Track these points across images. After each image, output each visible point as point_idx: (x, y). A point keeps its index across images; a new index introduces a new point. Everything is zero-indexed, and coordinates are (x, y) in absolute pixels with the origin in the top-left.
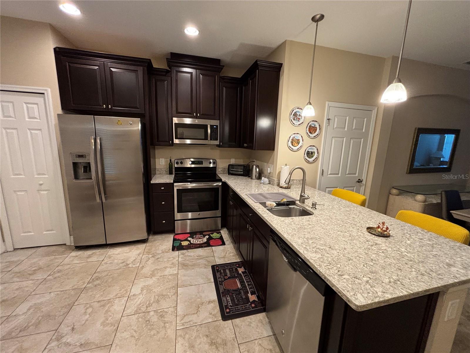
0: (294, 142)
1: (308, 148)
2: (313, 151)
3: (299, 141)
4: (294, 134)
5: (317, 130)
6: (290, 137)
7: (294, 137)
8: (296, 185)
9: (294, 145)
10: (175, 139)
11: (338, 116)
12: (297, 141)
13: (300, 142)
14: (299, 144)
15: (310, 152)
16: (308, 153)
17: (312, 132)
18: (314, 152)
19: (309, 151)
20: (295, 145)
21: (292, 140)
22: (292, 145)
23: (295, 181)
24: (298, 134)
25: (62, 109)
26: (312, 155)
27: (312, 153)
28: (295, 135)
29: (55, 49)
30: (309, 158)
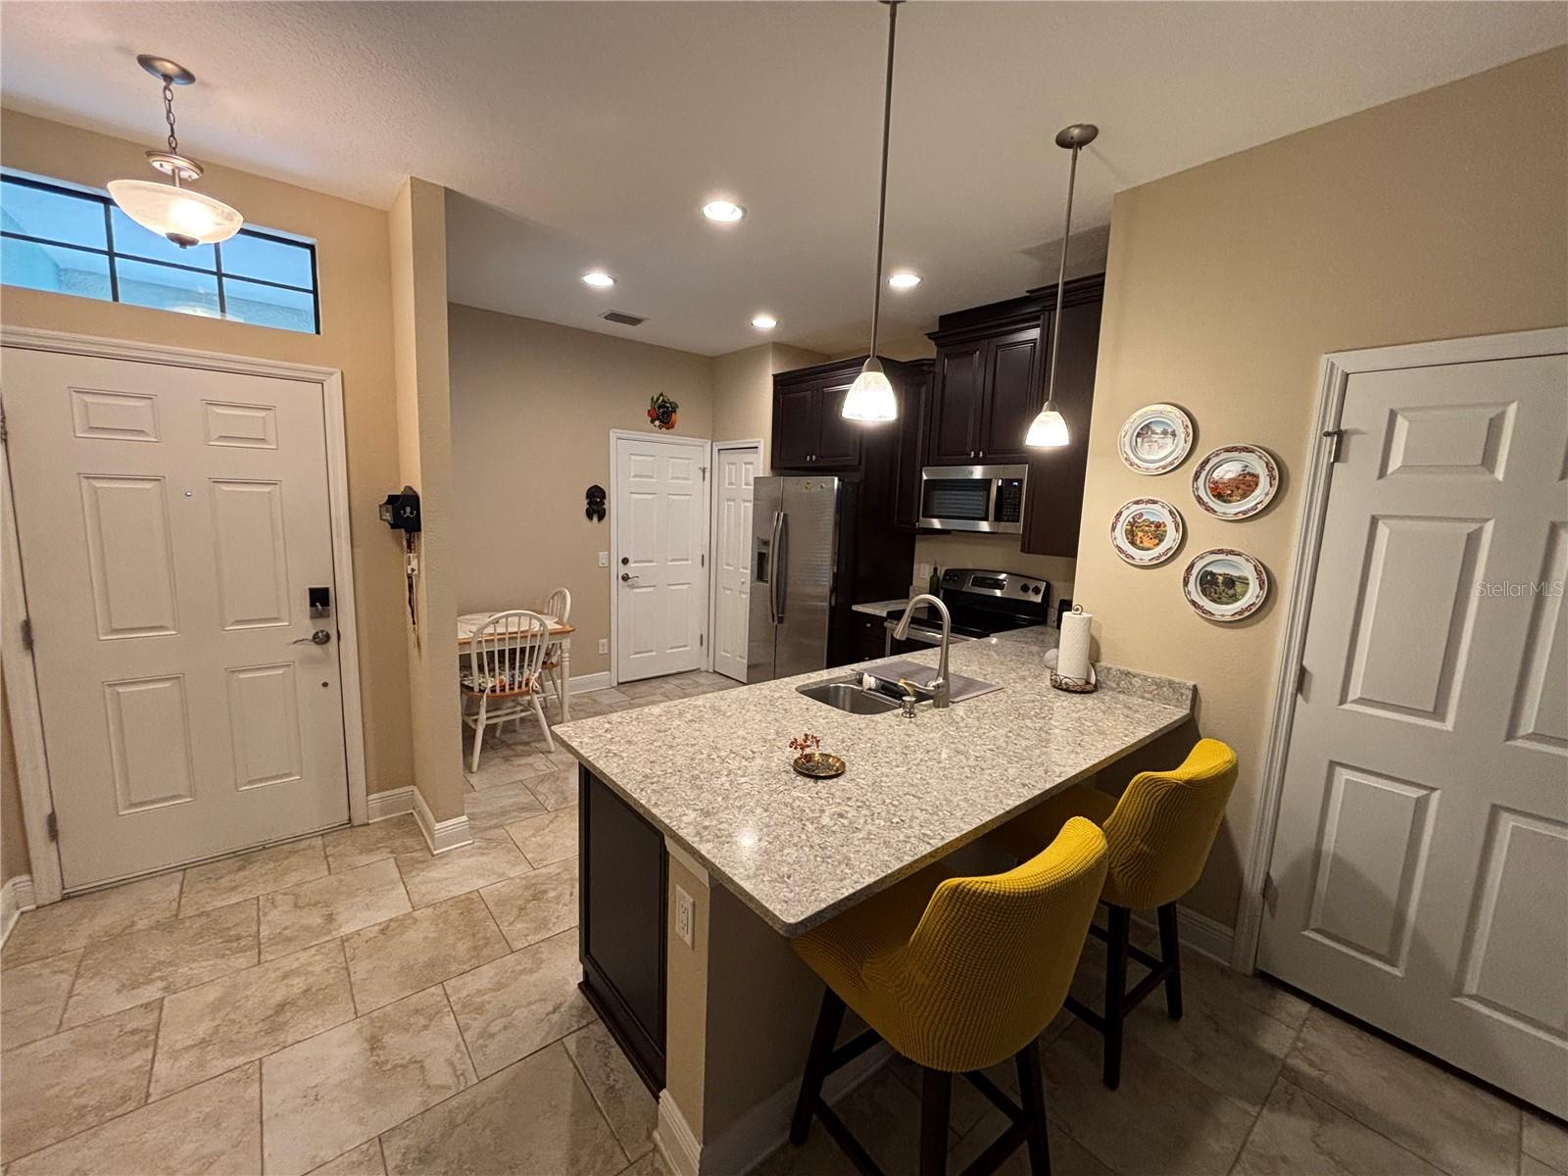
0: (1140, 534)
1: (1201, 557)
2: (1234, 573)
3: (1162, 528)
4: (1137, 503)
5: (1257, 485)
6: (1120, 514)
7: (1141, 515)
8: (1143, 698)
9: (1138, 542)
10: (923, 517)
11: (1412, 409)
12: (1153, 528)
13: (1166, 531)
14: (1161, 541)
15: (1221, 579)
16: (1208, 582)
17: (1230, 495)
18: (1245, 582)
19: (1212, 574)
20: (1146, 544)
21: (1132, 524)
22: (1133, 543)
23: (1137, 682)
24: (1154, 502)
25: (772, 467)
26: (1231, 592)
27: (1230, 582)
28: (1143, 506)
29: (775, 376)
30: (1214, 601)
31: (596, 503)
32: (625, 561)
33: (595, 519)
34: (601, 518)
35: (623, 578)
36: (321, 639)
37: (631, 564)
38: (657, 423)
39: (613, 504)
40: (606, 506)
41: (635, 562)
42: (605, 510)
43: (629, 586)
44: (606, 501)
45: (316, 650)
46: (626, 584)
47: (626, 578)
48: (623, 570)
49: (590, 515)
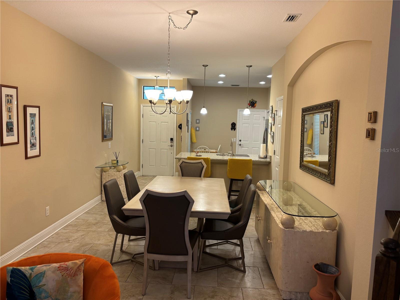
16: (272, 137)
19: (272, 135)
31: (233, 126)
32: (240, 141)
33: (233, 130)
34: (234, 130)
35: (239, 145)
36: (172, 146)
37: (242, 142)
38: (250, 106)
39: (237, 127)
40: (236, 127)
41: (243, 141)
42: (235, 128)
43: (241, 147)
44: (236, 126)
45: (171, 147)
46: (240, 146)
47: (240, 145)
48: (240, 143)
49: (232, 129)
